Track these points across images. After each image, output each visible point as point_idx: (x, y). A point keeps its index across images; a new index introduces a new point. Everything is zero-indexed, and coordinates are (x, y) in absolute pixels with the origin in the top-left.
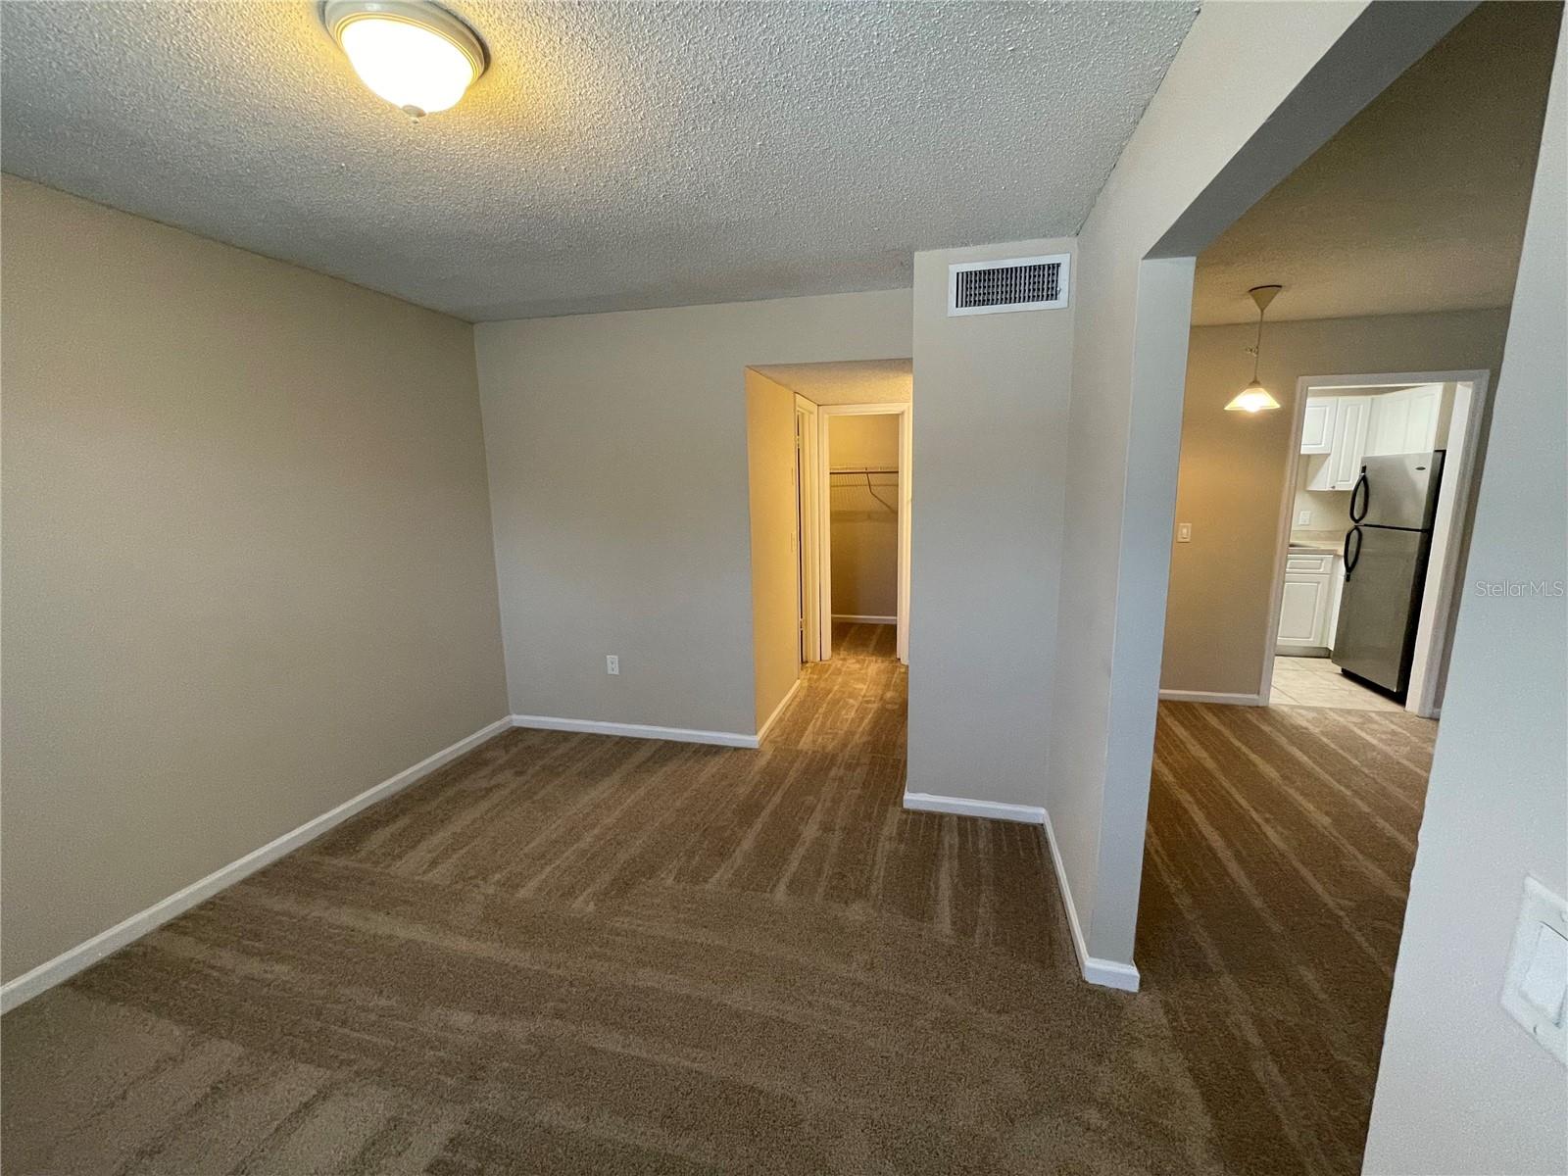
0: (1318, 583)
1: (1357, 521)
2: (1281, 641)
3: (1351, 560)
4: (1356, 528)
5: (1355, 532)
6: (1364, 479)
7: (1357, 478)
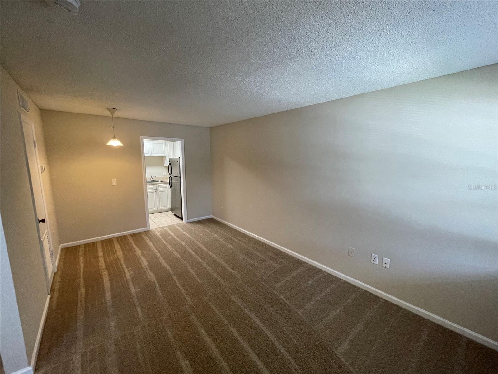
0: (167, 191)
1: (170, 175)
2: (150, 210)
3: (171, 186)
4: (170, 176)
5: (170, 178)
6: (170, 163)
7: (169, 163)
